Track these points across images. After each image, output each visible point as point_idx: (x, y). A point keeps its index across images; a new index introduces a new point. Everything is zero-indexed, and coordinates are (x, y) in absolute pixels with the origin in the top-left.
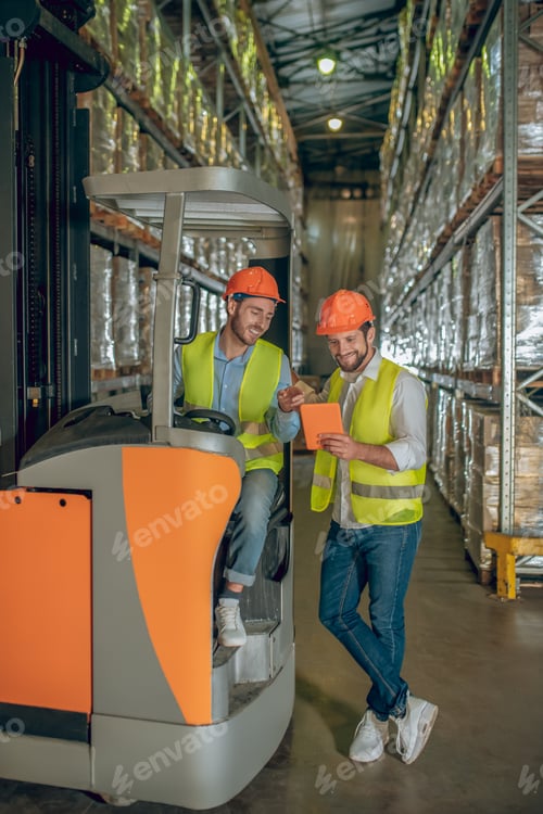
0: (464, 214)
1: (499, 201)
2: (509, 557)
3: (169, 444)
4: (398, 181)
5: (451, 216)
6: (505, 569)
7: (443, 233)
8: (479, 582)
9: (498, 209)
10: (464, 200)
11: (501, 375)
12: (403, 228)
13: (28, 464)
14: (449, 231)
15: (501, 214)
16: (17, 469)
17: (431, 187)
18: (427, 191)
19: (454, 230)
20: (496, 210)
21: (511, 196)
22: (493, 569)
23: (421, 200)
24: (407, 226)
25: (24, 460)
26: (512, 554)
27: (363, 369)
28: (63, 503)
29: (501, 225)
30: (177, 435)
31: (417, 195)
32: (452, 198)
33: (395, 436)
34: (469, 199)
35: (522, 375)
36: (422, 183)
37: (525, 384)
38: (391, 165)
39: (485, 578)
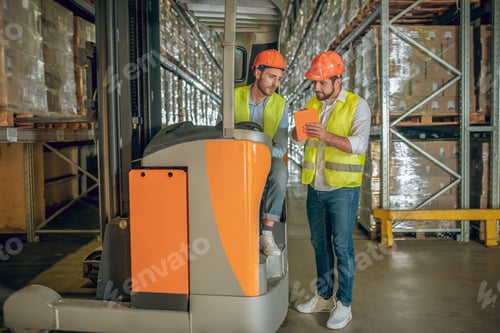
0: (349, 30)
1: (379, 17)
2: (388, 222)
3: (233, 138)
4: (292, 17)
5: (341, 32)
6: (386, 229)
7: (334, 43)
8: (370, 239)
9: (378, 21)
10: (351, 20)
11: (381, 119)
12: (298, 46)
13: (148, 153)
14: (339, 41)
15: (379, 24)
16: (142, 157)
17: (321, 18)
18: (318, 20)
19: (342, 40)
20: (376, 22)
21: (385, 14)
22: (378, 230)
23: (313, 26)
24: (301, 44)
25: (146, 151)
26: (390, 220)
27: (336, 97)
28: (170, 175)
29: (379, 31)
30: (238, 133)
31: (310, 24)
32: (342, 20)
33: (350, 134)
34: (355, 19)
35: (392, 119)
36: (314, 16)
37: (395, 123)
38: (287, 8)
39: (373, 236)
